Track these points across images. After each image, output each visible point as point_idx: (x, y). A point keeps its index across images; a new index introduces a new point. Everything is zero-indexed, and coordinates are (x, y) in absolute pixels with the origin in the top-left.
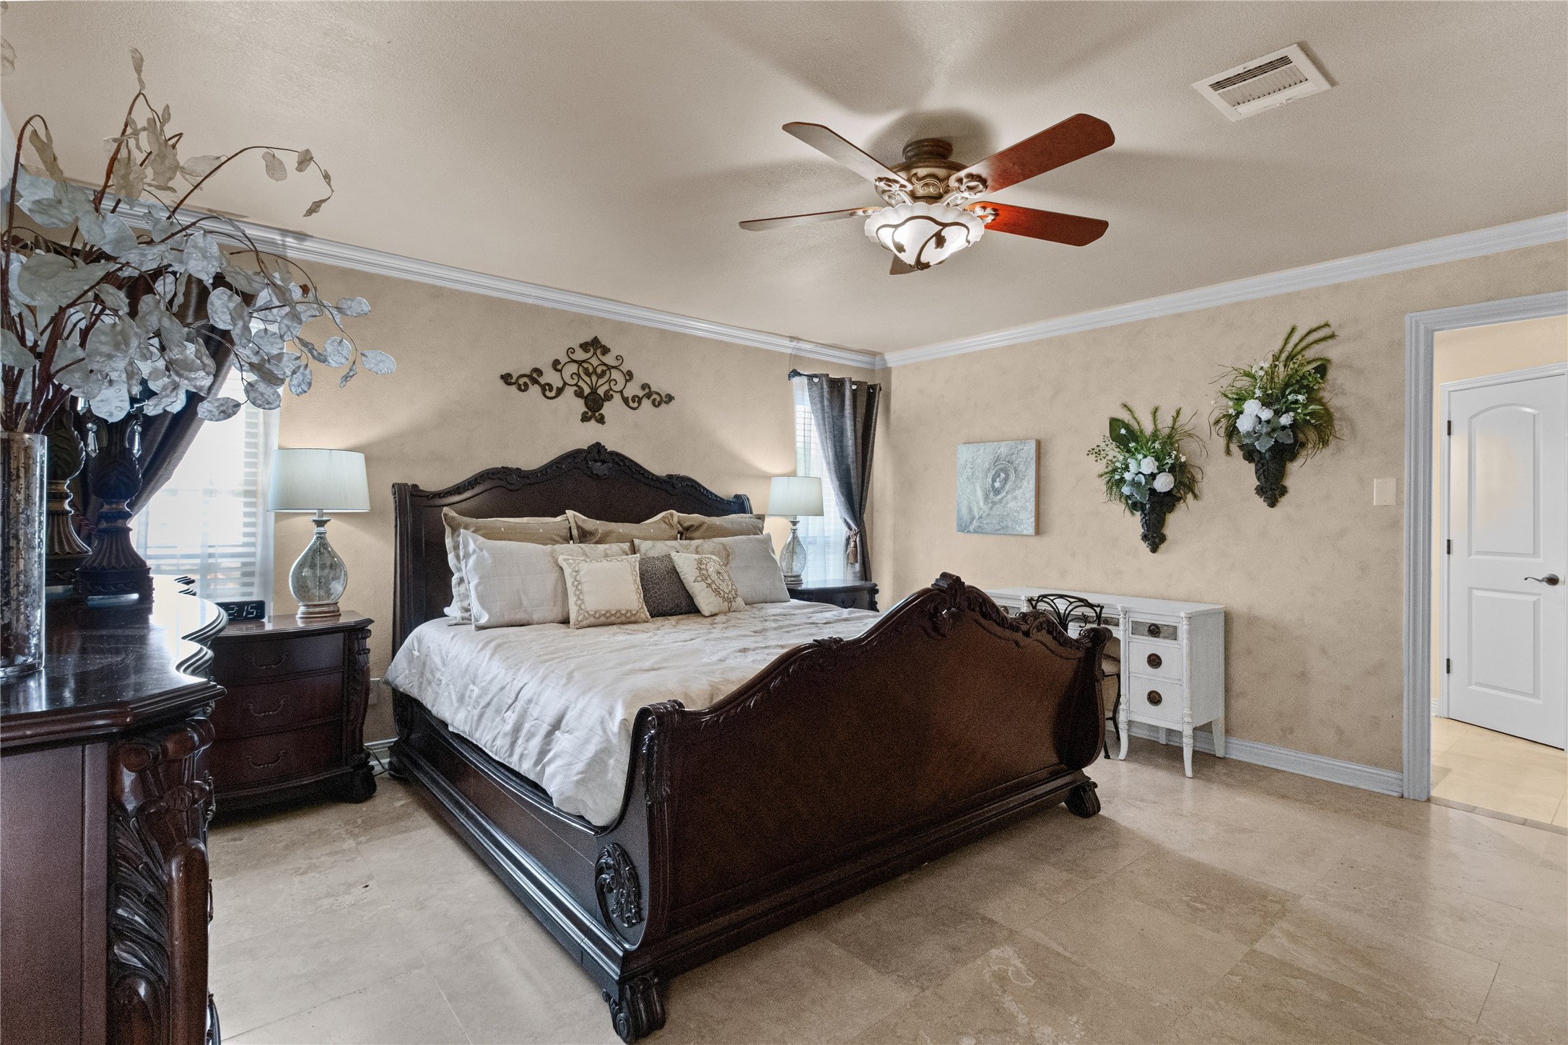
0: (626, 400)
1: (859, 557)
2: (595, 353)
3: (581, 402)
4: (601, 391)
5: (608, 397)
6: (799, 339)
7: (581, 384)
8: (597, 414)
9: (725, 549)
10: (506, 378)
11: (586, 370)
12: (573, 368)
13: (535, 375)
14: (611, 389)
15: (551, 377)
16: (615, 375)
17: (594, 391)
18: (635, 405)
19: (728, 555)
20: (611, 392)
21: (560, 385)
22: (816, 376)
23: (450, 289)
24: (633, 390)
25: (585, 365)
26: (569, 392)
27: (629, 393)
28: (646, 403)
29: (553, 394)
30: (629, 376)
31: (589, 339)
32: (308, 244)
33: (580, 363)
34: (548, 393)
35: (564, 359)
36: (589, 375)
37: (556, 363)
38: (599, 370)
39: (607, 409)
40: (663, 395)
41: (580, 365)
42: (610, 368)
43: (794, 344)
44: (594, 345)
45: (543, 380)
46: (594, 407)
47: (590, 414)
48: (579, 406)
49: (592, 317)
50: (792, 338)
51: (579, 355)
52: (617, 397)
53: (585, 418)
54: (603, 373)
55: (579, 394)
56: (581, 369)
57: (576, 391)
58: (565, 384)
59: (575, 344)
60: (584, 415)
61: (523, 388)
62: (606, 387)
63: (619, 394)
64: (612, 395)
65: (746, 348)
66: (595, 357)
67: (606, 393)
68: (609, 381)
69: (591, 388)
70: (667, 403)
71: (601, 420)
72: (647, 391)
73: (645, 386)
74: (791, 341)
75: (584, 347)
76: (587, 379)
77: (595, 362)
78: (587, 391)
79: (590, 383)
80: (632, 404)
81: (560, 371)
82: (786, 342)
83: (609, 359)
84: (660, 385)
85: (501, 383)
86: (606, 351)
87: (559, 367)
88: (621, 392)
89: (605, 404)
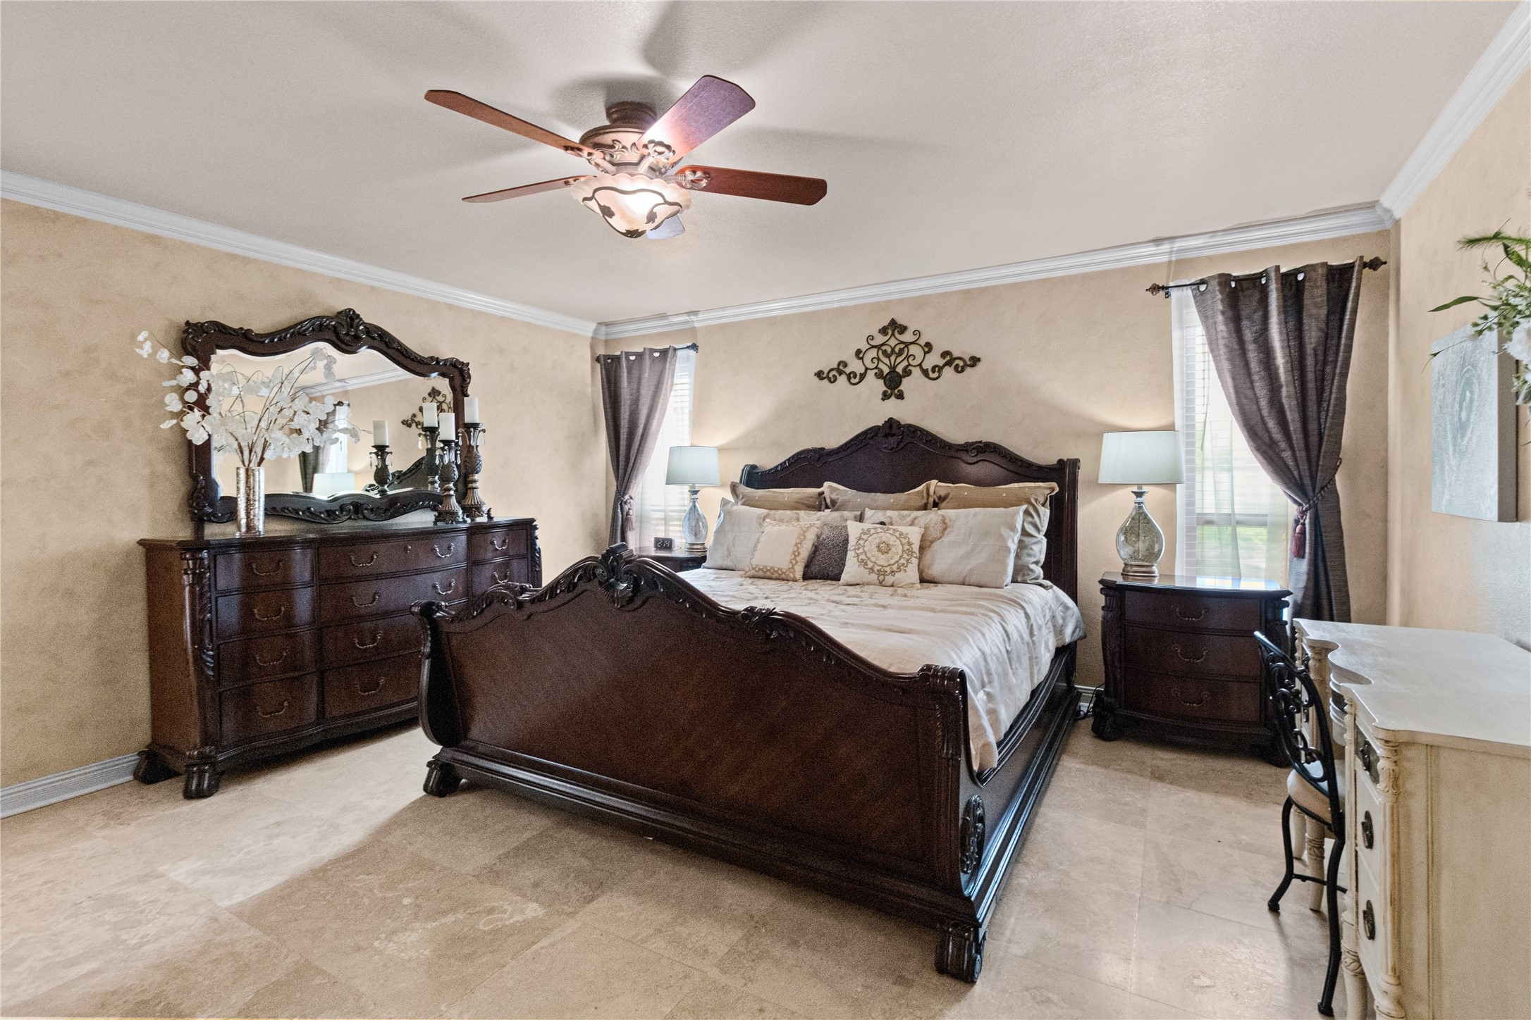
0: (925, 373)
1: (1307, 550)
2: (893, 334)
3: (881, 382)
4: (899, 369)
5: (907, 372)
6: (1172, 239)
7: (881, 366)
8: (896, 391)
9: (944, 522)
10: (819, 375)
11: (885, 352)
12: (873, 353)
13: (841, 367)
14: (909, 365)
15: (856, 366)
16: (914, 350)
17: (893, 369)
18: (936, 375)
19: (945, 529)
20: (910, 368)
21: (862, 371)
22: (1202, 282)
23: (780, 316)
24: (934, 359)
25: (884, 348)
26: (871, 374)
27: (928, 365)
28: (949, 371)
29: (857, 380)
30: (928, 347)
31: (886, 323)
32: (701, 316)
33: (879, 347)
34: (853, 381)
35: (864, 346)
36: (888, 356)
37: (858, 352)
38: (897, 350)
39: (906, 385)
40: (967, 359)
41: (879, 349)
42: (907, 345)
43: (1166, 247)
44: (895, 327)
45: (848, 370)
46: (893, 384)
47: (889, 391)
48: (880, 386)
49: (890, 301)
50: (1158, 241)
51: (880, 339)
52: (916, 372)
53: (886, 396)
54: (901, 351)
55: (879, 375)
56: (880, 352)
57: (876, 373)
58: (867, 369)
59: (874, 331)
60: (884, 393)
61: (833, 381)
62: (905, 363)
63: (918, 368)
64: (910, 370)
65: (1085, 277)
66: (893, 339)
67: (905, 369)
68: (908, 357)
69: (890, 368)
70: (973, 366)
71: (900, 396)
72: (948, 358)
73: (945, 354)
74: (1157, 245)
75: (883, 331)
76: (886, 361)
77: (893, 342)
78: (886, 370)
79: (888, 363)
80: (932, 375)
81: (862, 358)
82: (1152, 249)
83: (908, 337)
84: (961, 349)
85: (816, 379)
86: (903, 329)
87: (861, 356)
88: (920, 365)
89: (903, 379)
